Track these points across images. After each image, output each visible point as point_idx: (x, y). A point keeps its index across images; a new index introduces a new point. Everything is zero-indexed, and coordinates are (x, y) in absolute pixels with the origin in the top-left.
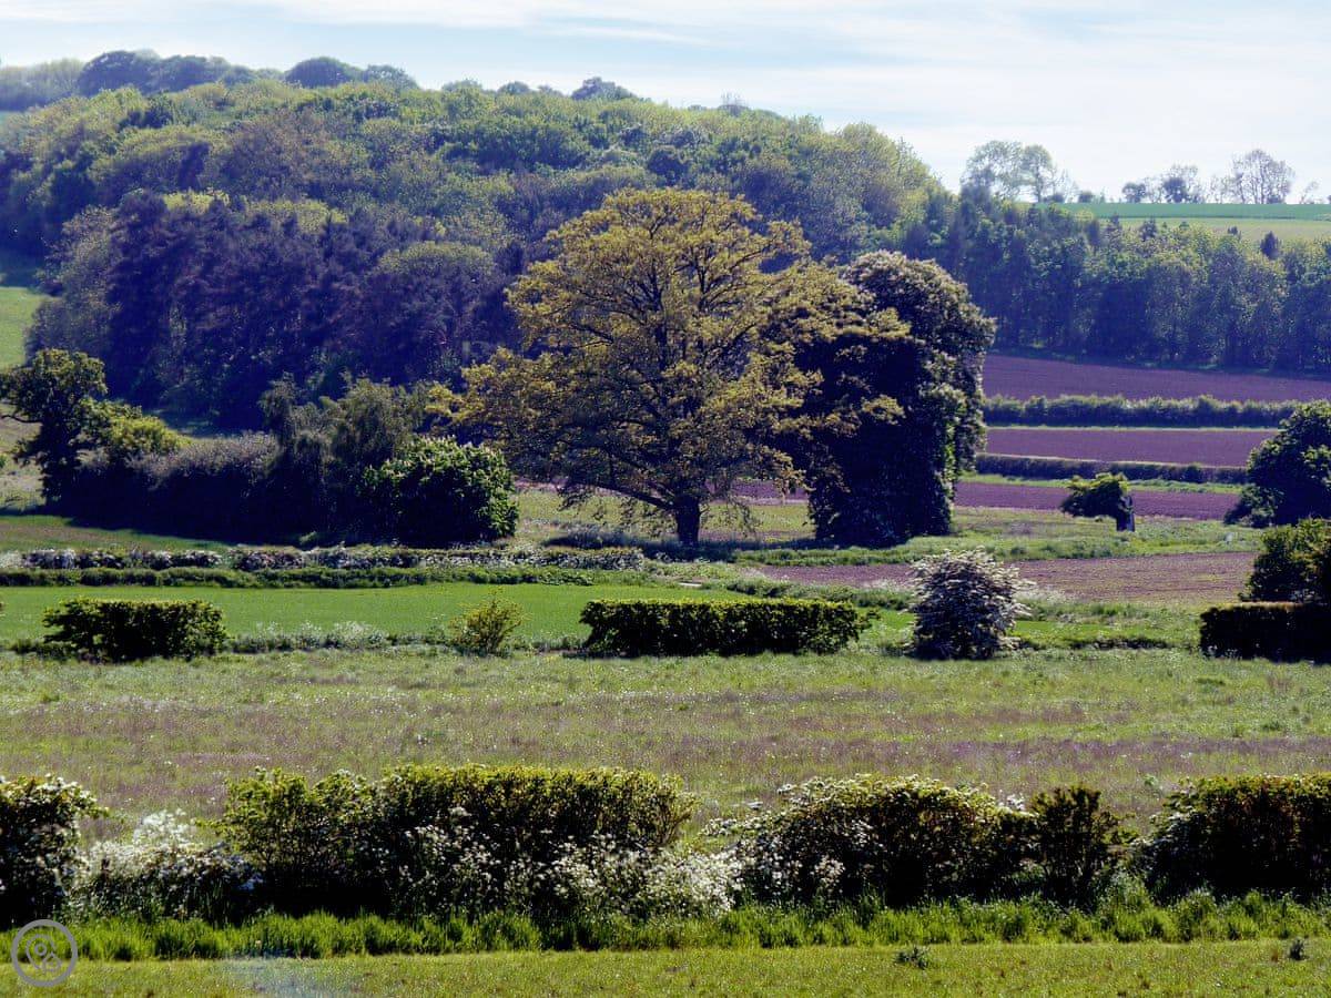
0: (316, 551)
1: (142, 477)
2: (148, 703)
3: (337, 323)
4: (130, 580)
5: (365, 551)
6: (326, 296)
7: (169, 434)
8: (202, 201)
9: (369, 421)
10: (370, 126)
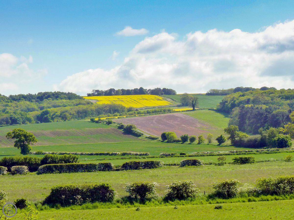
0: (266, 149)
1: (244, 141)
2: (246, 170)
3: (268, 120)
4: (243, 154)
5: (273, 149)
6: (266, 117)
7: (247, 135)
8: (250, 106)
9: (272, 132)
10: (271, 95)
